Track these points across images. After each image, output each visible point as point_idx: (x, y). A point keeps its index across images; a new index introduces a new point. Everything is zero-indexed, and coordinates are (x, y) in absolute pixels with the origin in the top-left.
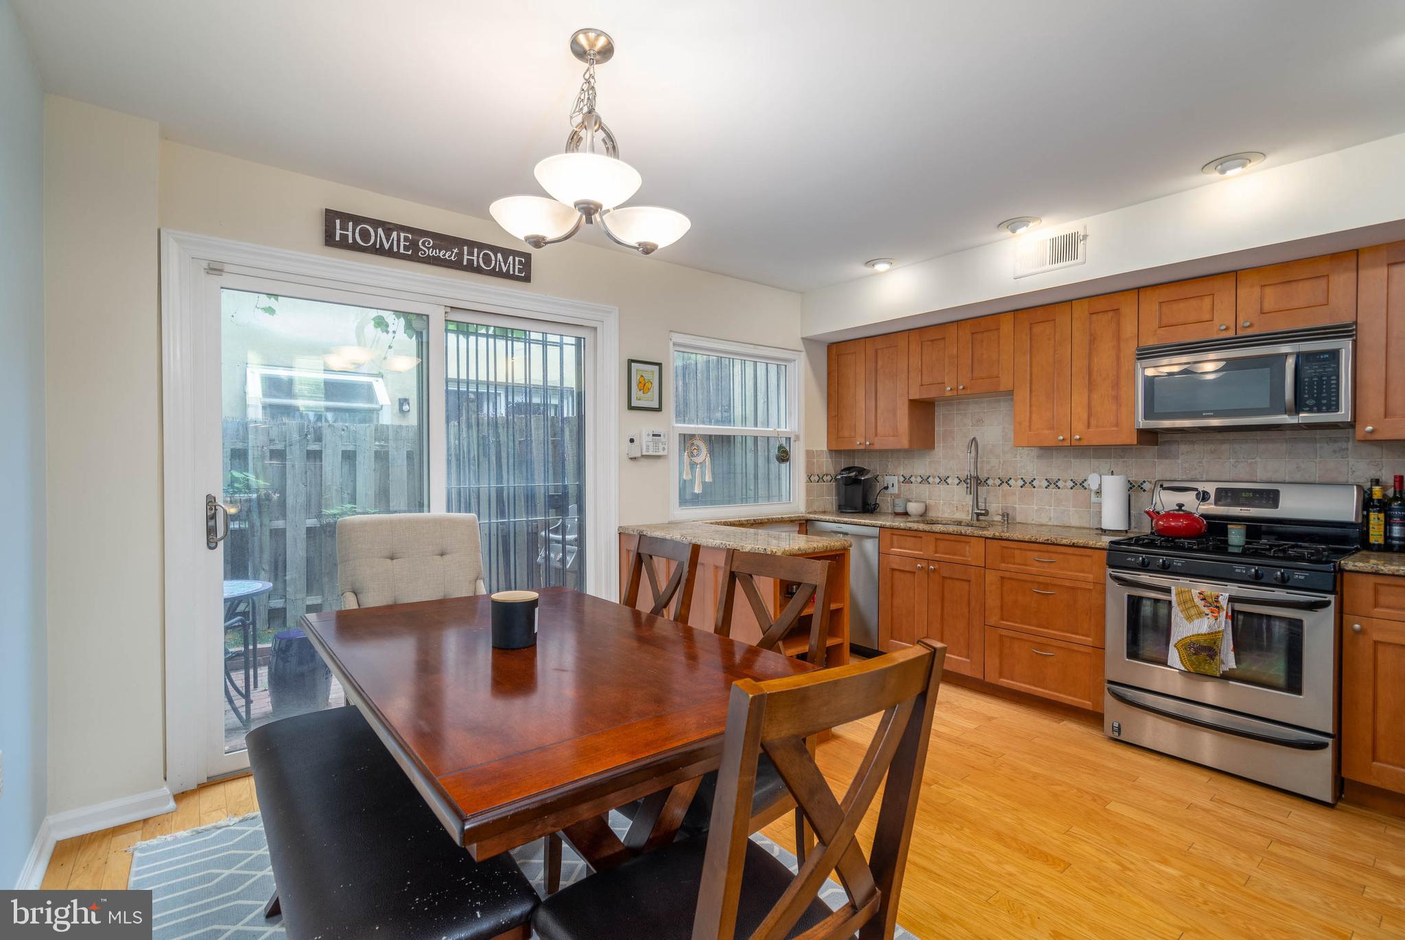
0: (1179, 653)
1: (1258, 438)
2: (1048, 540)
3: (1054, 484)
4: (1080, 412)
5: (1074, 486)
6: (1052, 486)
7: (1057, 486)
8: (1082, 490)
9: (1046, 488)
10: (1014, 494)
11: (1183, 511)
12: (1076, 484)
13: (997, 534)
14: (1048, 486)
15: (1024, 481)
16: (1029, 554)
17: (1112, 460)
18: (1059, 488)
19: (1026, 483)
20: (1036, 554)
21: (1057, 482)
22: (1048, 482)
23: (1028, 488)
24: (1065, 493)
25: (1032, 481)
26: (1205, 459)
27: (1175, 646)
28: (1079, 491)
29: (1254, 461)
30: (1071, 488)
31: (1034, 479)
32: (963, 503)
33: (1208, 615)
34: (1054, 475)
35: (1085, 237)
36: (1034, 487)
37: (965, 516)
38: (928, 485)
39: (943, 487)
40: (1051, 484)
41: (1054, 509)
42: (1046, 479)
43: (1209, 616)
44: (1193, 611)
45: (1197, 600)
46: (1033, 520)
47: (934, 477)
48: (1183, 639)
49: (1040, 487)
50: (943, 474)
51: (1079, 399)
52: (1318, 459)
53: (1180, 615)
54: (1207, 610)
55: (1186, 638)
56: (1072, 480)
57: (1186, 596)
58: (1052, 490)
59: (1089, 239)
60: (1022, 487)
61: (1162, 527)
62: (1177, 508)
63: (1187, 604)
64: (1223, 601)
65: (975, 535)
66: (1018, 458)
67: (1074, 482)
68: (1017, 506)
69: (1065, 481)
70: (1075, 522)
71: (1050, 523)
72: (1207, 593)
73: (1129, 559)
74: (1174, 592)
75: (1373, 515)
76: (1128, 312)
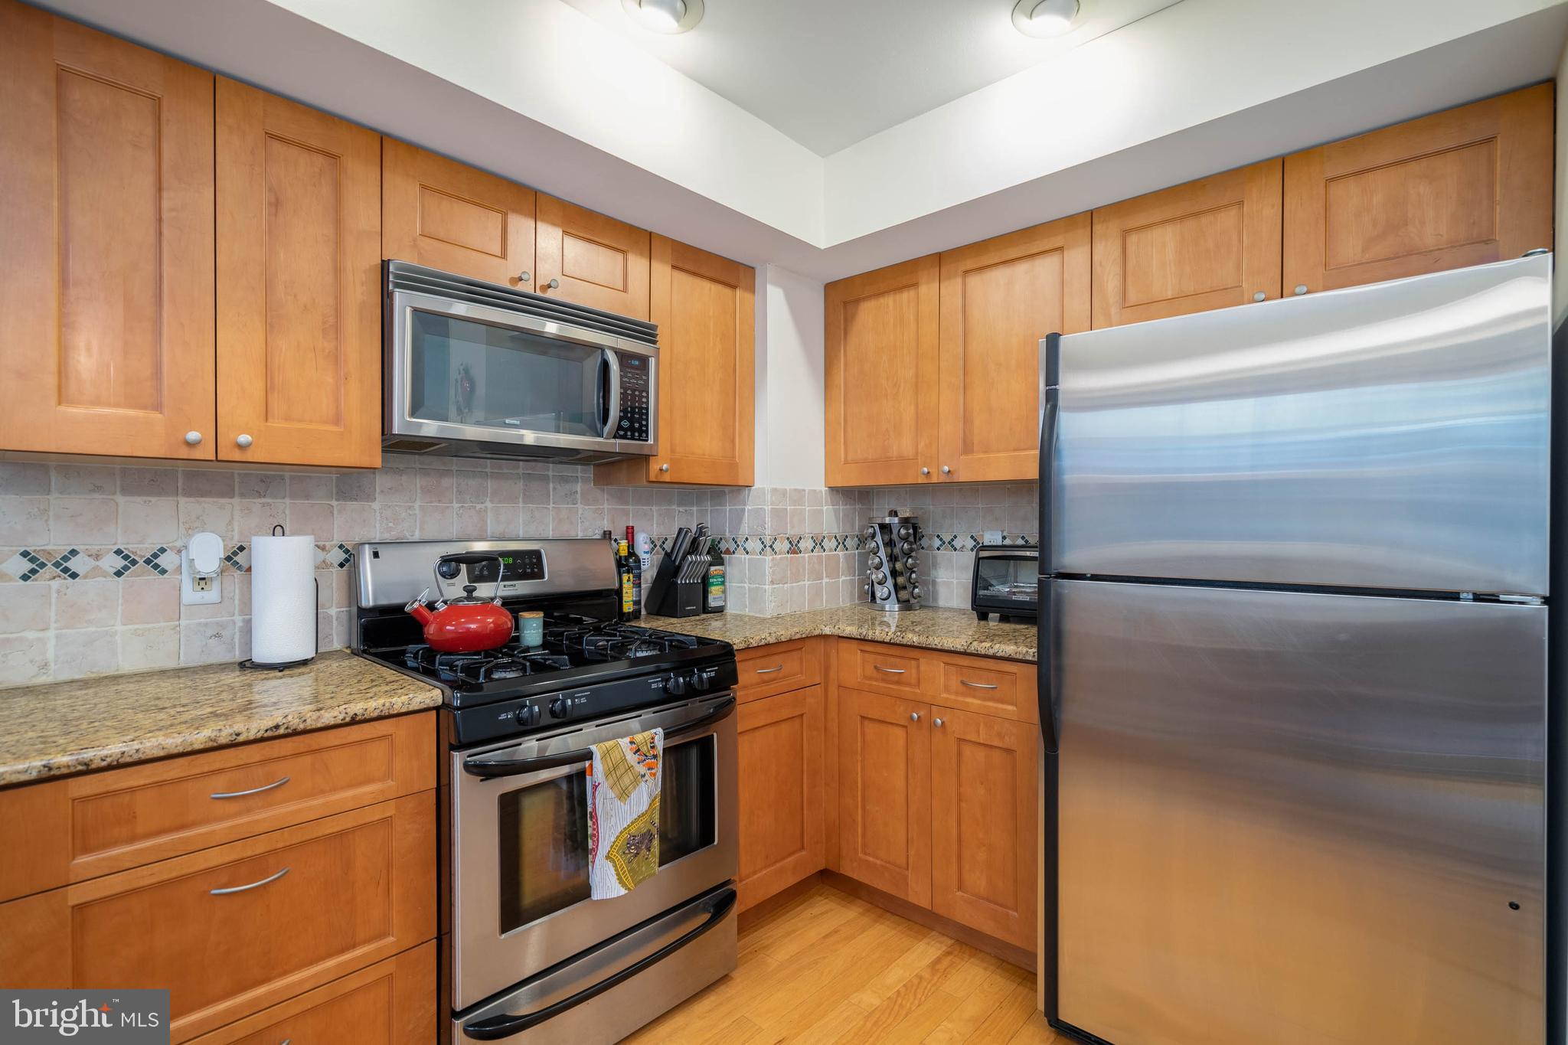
0: (615, 866)
1: (488, 470)
2: (277, 727)
3: (56, 564)
5: (125, 568)
6: (50, 571)
7: (65, 571)
8: (155, 575)
9: (23, 577)
11: (477, 599)
12: (134, 563)
14: (32, 572)
16: (195, 788)
18: (73, 576)
20: (221, 780)
21: (64, 559)
22: (32, 560)
24: (95, 587)
26: (417, 505)
27: (607, 857)
28: (142, 578)
29: (482, 506)
30: (117, 573)
33: (643, 776)
34: (52, 541)
40: (42, 566)
41: (59, 637)
42: (24, 555)
43: (647, 777)
44: (627, 780)
45: (632, 758)
48: (618, 837)
52: (552, 505)
53: (611, 794)
54: (640, 769)
55: (621, 833)
56: (118, 552)
57: (616, 755)
58: (49, 583)
62: (465, 594)
63: (617, 767)
64: (660, 745)
67: (125, 558)
69: (96, 556)
70: (129, 661)
72: (639, 738)
73: (503, 717)
74: (597, 756)
75: (625, 577)
76: (361, 177)
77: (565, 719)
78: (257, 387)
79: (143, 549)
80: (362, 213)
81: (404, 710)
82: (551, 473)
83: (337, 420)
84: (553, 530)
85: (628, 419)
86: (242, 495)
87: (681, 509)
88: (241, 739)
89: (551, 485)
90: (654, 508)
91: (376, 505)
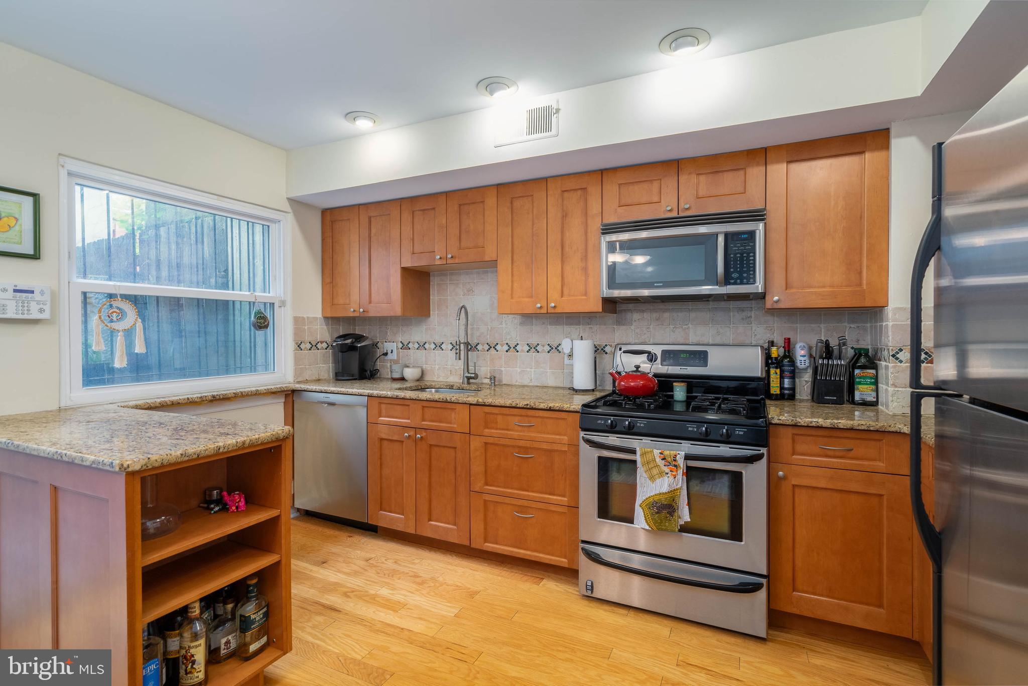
0: (644, 512)
1: (690, 308)
2: (527, 405)
3: (534, 348)
4: (555, 282)
5: (550, 350)
6: (533, 350)
7: (536, 350)
8: (557, 353)
9: (528, 352)
10: (500, 358)
11: (639, 372)
12: (552, 348)
13: (480, 400)
14: (529, 350)
15: (509, 346)
16: (510, 418)
17: (581, 326)
18: (538, 352)
19: (511, 348)
20: (517, 418)
21: (536, 346)
22: (529, 346)
23: (512, 353)
24: (543, 356)
25: (516, 346)
26: (651, 327)
27: (640, 506)
28: (554, 353)
29: (687, 326)
30: (549, 352)
31: (518, 344)
32: (456, 367)
33: (668, 474)
34: (534, 341)
35: (558, 111)
36: (518, 351)
37: (456, 379)
38: (425, 351)
39: (438, 352)
40: (531, 348)
41: (534, 371)
42: (528, 344)
43: (669, 475)
44: (655, 471)
45: (658, 460)
46: (517, 381)
47: (430, 344)
48: (647, 499)
49: (523, 351)
50: (438, 340)
51: (554, 269)
52: (732, 325)
53: (644, 475)
54: (667, 470)
55: (649, 497)
56: (549, 345)
57: (650, 457)
58: (533, 354)
59: (561, 113)
60: (507, 351)
61: (624, 387)
62: (635, 369)
63: (650, 464)
64: (681, 461)
65: (460, 402)
66: (504, 325)
67: (550, 347)
68: (503, 369)
69: (543, 346)
70: (551, 382)
71: (531, 384)
72: (667, 453)
73: (599, 422)
74: (638, 453)
75: (772, 371)
76: (594, 191)
77: (630, 431)
78: (559, 285)
79: (555, 345)
80: (594, 206)
81: (568, 410)
82: (731, 306)
83: (586, 294)
84: (732, 340)
85: (737, 272)
86: (583, 324)
87: (852, 326)
89: (731, 313)
90: (822, 326)
91: (633, 327)
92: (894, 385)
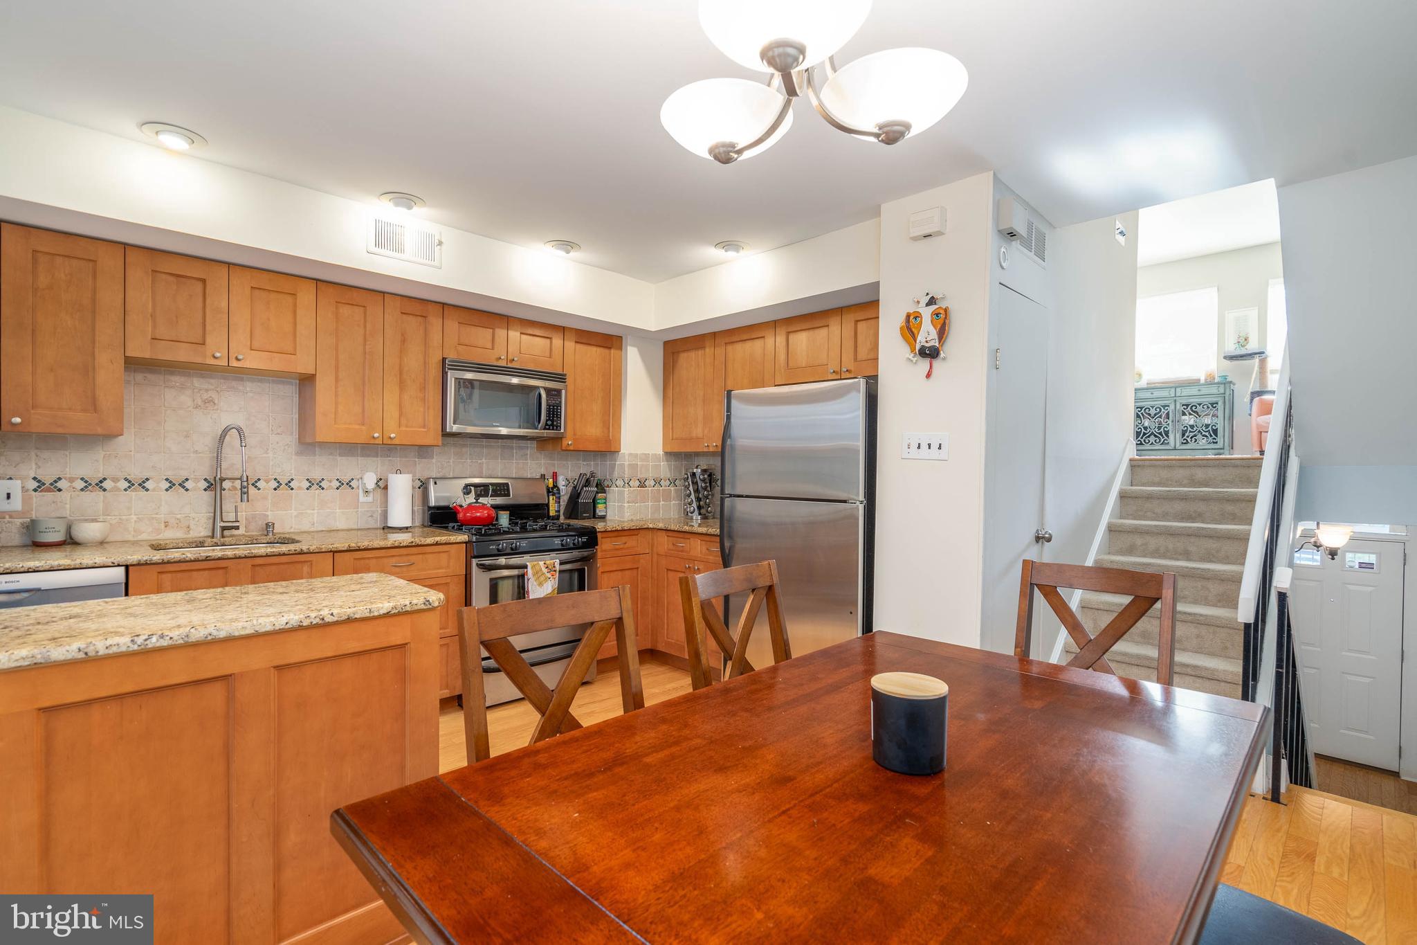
3: (318, 484)
4: (392, 412)
5: (340, 486)
6: (315, 486)
7: (320, 486)
8: (350, 490)
9: (308, 489)
10: (265, 498)
11: (480, 504)
12: (343, 484)
14: (310, 486)
15: (278, 482)
16: (386, 560)
18: (323, 489)
19: (281, 484)
20: (394, 560)
21: (320, 482)
22: (310, 482)
23: (283, 491)
24: (330, 494)
25: (290, 482)
28: (345, 490)
30: (337, 489)
31: (292, 480)
32: (179, 516)
33: (550, 578)
34: (316, 475)
35: (440, 243)
36: (292, 489)
38: (102, 493)
39: (136, 495)
40: (313, 484)
41: (318, 513)
42: (308, 480)
44: (542, 578)
45: (545, 570)
46: (292, 527)
47: (115, 480)
49: (300, 488)
50: (136, 474)
51: (391, 397)
52: (515, 461)
53: (535, 583)
54: (549, 575)
56: (338, 480)
57: (537, 568)
58: (315, 491)
59: (444, 247)
60: (275, 489)
62: (474, 501)
63: (537, 573)
64: (558, 567)
65: (323, 550)
66: (271, 455)
67: (340, 482)
68: (269, 513)
69: (330, 482)
70: (341, 525)
71: (312, 529)
72: (548, 562)
73: (491, 547)
74: (529, 567)
75: (551, 498)
76: (435, 323)
77: (515, 552)
78: (396, 414)
79: (346, 478)
80: (436, 337)
81: (454, 541)
83: (424, 427)
84: (514, 474)
85: (551, 420)
86: (381, 456)
87: (585, 463)
88: (401, 545)
89: (515, 451)
90: (569, 463)
91: (434, 461)
92: (628, 502)
